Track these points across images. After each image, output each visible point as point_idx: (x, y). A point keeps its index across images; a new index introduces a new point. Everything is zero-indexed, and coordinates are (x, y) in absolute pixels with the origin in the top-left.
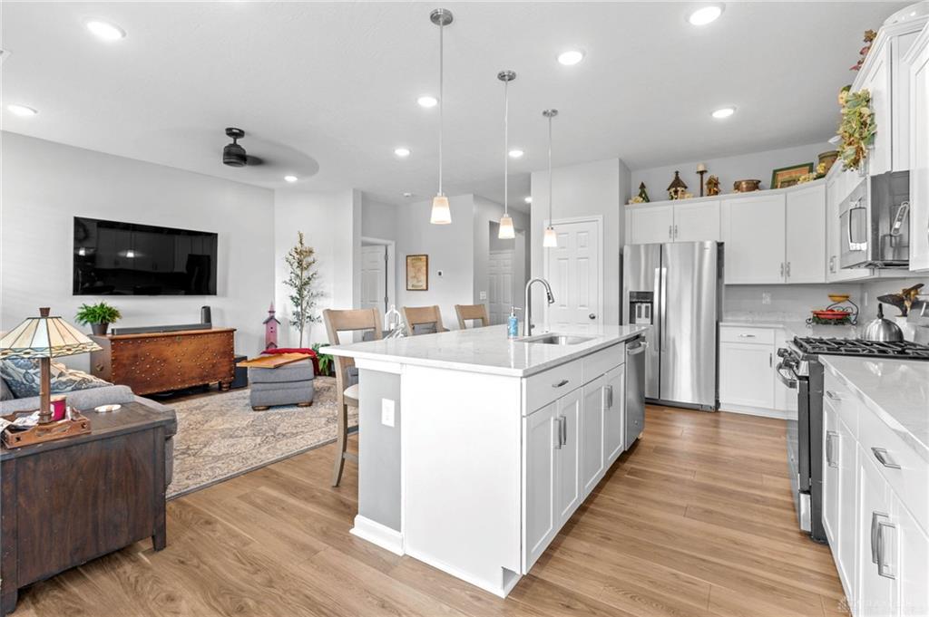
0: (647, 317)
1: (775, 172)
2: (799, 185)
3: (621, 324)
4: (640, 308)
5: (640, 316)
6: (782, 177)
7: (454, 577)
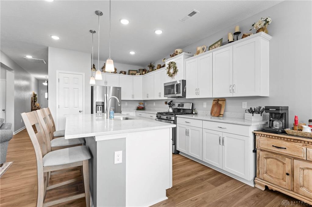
0: (101, 110)
1: (129, 70)
2: (136, 76)
3: (92, 113)
4: (98, 107)
5: (98, 110)
6: (131, 72)
7: (152, 206)
